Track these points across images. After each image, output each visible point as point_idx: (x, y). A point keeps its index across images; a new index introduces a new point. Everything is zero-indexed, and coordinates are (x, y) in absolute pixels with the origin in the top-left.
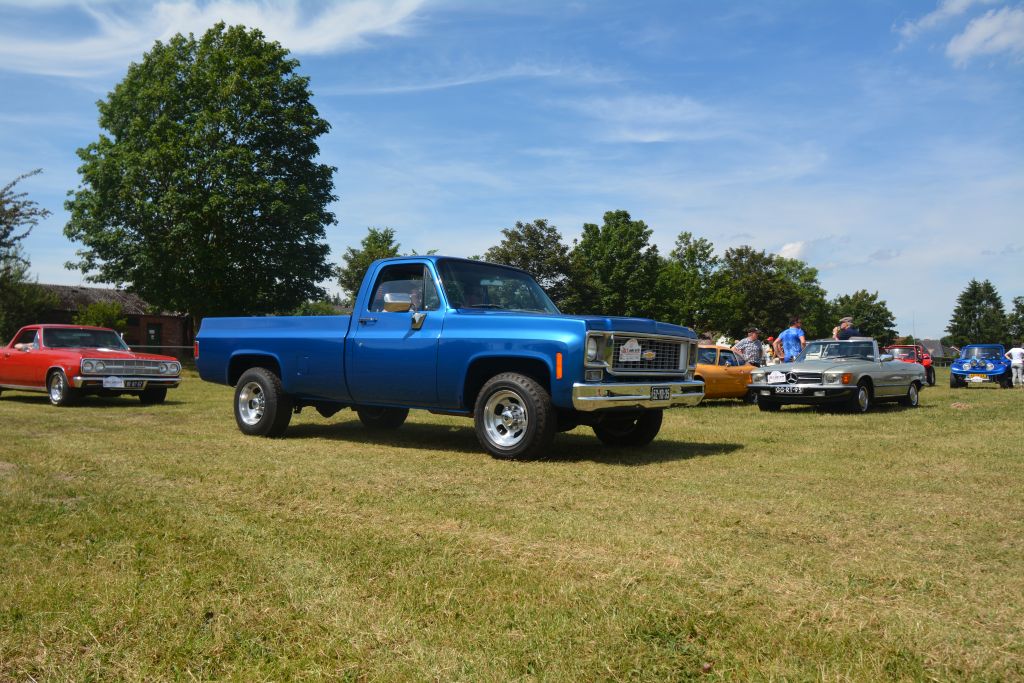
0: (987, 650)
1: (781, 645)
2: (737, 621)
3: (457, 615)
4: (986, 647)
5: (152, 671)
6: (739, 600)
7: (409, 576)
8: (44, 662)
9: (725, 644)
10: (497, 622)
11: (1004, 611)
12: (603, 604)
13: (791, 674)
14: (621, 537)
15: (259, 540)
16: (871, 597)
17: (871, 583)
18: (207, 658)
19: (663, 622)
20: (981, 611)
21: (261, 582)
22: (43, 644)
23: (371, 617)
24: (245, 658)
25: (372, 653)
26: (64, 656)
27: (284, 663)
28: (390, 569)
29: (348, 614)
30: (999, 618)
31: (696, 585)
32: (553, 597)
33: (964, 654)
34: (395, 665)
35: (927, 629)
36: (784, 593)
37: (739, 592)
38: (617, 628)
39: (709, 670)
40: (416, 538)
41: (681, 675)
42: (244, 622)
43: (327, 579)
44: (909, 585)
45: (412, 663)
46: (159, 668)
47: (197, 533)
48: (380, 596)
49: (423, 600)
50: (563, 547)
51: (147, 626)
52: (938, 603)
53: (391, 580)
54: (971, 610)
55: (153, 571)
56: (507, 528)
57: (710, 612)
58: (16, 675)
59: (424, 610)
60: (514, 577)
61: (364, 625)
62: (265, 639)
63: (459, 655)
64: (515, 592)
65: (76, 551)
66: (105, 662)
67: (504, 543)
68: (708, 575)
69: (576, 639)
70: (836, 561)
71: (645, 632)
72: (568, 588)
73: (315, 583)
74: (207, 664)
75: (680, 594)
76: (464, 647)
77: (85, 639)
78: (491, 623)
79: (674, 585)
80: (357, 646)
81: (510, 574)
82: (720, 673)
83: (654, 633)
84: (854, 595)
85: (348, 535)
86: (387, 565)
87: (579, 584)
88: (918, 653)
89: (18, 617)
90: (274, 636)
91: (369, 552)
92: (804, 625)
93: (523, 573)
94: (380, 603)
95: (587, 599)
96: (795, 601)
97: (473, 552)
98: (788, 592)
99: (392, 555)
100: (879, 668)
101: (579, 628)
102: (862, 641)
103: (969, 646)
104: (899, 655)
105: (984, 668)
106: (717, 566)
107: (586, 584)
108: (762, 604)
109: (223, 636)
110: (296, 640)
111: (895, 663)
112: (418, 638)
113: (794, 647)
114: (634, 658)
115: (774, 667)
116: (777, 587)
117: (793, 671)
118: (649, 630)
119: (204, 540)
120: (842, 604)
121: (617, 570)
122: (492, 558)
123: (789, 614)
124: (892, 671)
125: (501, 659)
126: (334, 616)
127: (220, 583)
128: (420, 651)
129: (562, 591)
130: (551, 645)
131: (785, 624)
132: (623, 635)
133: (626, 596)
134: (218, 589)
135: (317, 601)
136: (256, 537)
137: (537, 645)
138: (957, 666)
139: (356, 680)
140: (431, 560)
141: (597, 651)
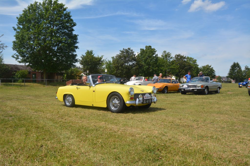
0: (228, 153)
1: (179, 152)
2: (169, 147)
3: (102, 146)
4: (228, 152)
5: (27, 160)
6: (170, 141)
7: (91, 136)
9: (166, 152)
10: (111, 147)
11: (234, 143)
12: (137, 143)
13: (180, 159)
14: (144, 126)
15: (56, 127)
16: (202, 140)
17: (202, 137)
18: (40, 157)
19: (151, 147)
20: (228, 143)
21: (55, 138)
23: (81, 146)
24: (49, 157)
25: (80, 155)
26: (6, 157)
27: (59, 158)
28: (87, 134)
29: (75, 146)
30: (232, 145)
31: (160, 138)
32: (125, 141)
33: (223, 154)
34: (86, 158)
35: (214, 148)
36: (182, 140)
38: (140, 148)
39: (161, 159)
40: (94, 127)
41: (154, 160)
42: (50, 148)
43: (71, 137)
44: (212, 137)
45: (90, 157)
47: (41, 126)
48: (84, 141)
49: (94, 142)
50: (129, 129)
51: (26, 149)
52: (218, 142)
53: (87, 137)
54: (226, 144)
55: (29, 135)
56: (116, 124)
57: (163, 144)
59: (93, 145)
60: (117, 136)
61: (79, 148)
62: (55, 152)
63: (101, 156)
64: (116, 140)
65: (11, 131)
66: (15, 158)
67: (115, 128)
68: (164, 135)
69: (130, 151)
70: (195, 131)
71: (147, 149)
72: (129, 139)
73: (69, 138)
74: (40, 158)
75: (156, 140)
76: (103, 153)
77: (11, 152)
78: (110, 147)
79: (155, 138)
80: (77, 153)
81: (116, 135)
82: (164, 159)
84: (198, 140)
85: (78, 126)
86: (86, 133)
87: (132, 138)
88: (211, 154)
90: (57, 151)
91: (82, 130)
92: (185, 147)
93: (119, 135)
94: (84, 143)
95: (133, 141)
96: (183, 142)
97: (108, 130)
98: (182, 139)
99: (88, 131)
100: (201, 158)
101: (131, 149)
102: (198, 152)
103: (224, 152)
104: (207, 155)
105: (227, 158)
106: (166, 133)
107: (134, 138)
108: (176, 142)
109: (45, 151)
110: (62, 152)
111: (205, 157)
112: (92, 151)
113: (182, 153)
114: (143, 156)
115: (177, 158)
116: (180, 138)
117: (181, 159)
118: (148, 149)
119: (42, 127)
120: (195, 142)
121: (142, 134)
122: (112, 131)
123: (182, 145)
124: (205, 158)
125: (111, 156)
126: (72, 146)
127: (45, 138)
128: (92, 155)
129: (128, 139)
130: (124, 153)
131: (181, 147)
132: (141, 150)
133: (143, 141)
134: (44, 140)
135: (68, 142)
136: (55, 127)
137: (121, 153)
138: (220, 157)
139: (76, 162)
140: (97, 132)
141: (135, 154)
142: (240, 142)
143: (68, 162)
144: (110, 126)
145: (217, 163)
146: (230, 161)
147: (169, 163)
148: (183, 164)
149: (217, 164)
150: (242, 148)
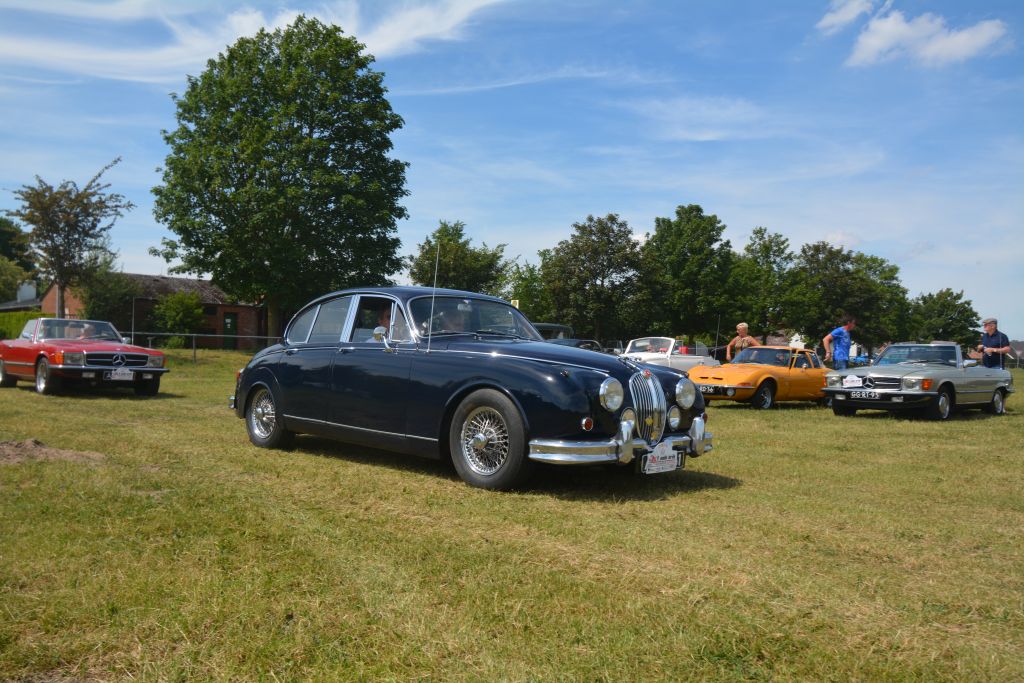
1: (849, 673)
2: (805, 645)
3: (526, 628)
5: (238, 671)
6: (808, 622)
7: (479, 584)
8: (138, 657)
9: (793, 669)
10: (565, 636)
12: (671, 622)
14: (688, 550)
15: (335, 541)
16: (945, 624)
17: (945, 610)
18: (288, 660)
19: (730, 643)
21: (337, 585)
22: (137, 640)
23: (443, 625)
24: (324, 662)
25: (444, 662)
26: (157, 653)
28: (460, 575)
29: (420, 621)
31: (764, 605)
32: (620, 611)
34: (466, 675)
35: (1002, 662)
36: (854, 617)
37: (808, 615)
38: (684, 648)
40: (485, 545)
42: (322, 625)
43: (400, 583)
44: (985, 613)
45: (481, 674)
46: (244, 668)
47: (275, 531)
48: (451, 604)
49: (493, 610)
50: (630, 559)
51: (234, 624)
52: (1014, 635)
53: (461, 587)
55: (236, 569)
56: (574, 537)
57: (778, 635)
58: (114, 669)
59: (492, 621)
60: (582, 590)
61: (436, 633)
62: (342, 644)
63: (528, 669)
64: (582, 606)
65: (164, 546)
66: (195, 660)
67: (572, 554)
68: (777, 594)
69: (643, 657)
70: (910, 584)
71: (712, 653)
72: (635, 603)
73: (390, 588)
74: (289, 666)
75: (747, 614)
76: (532, 660)
77: (176, 636)
78: (559, 636)
79: (741, 604)
80: (429, 655)
81: (577, 586)
83: (721, 655)
85: (419, 538)
86: (457, 571)
87: (646, 600)
89: (114, 611)
90: (351, 640)
91: (439, 558)
92: (874, 652)
93: (591, 585)
94: (451, 611)
95: (654, 614)
96: (865, 627)
97: (541, 561)
98: (858, 616)
99: (462, 561)
101: (646, 646)
102: (934, 673)
106: (786, 586)
107: (652, 599)
108: (831, 628)
109: (303, 638)
110: (372, 645)
112: (489, 649)
113: (864, 676)
114: (700, 680)
116: (848, 610)
118: (715, 651)
119: (281, 538)
120: (914, 632)
121: (685, 586)
122: (559, 568)
123: (859, 640)
126: (407, 622)
127: (299, 584)
128: (490, 662)
129: (629, 606)
131: (855, 651)
132: (689, 656)
133: (693, 614)
134: (297, 590)
135: (391, 606)
136: (331, 537)
140: (502, 569)
141: (664, 671)
144: (548, 544)
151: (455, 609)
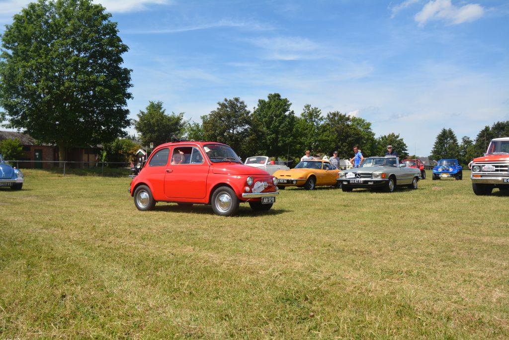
0: (444, 303)
1: (348, 303)
2: (327, 292)
3: (191, 293)
4: (444, 301)
5: (33, 325)
6: (329, 282)
7: (167, 274)
9: (321, 304)
10: (210, 296)
11: (452, 285)
12: (263, 286)
14: (273, 253)
15: (91, 258)
16: (391, 279)
17: (391, 273)
18: (62, 318)
19: (292, 293)
20: (442, 285)
21: (91, 279)
23: (147, 295)
24: (82, 317)
25: (147, 313)
27: (102, 319)
28: (158, 271)
29: (135, 294)
30: (450, 288)
31: (308, 275)
32: (238, 283)
33: (433, 305)
34: (158, 318)
35: (416, 294)
36: (350, 278)
37: (329, 278)
38: (269, 297)
39: (313, 316)
40: (171, 256)
41: (299, 319)
42: (81, 299)
43: (125, 277)
44: (409, 273)
45: (167, 317)
46: (37, 323)
47: (58, 255)
48: (152, 285)
49: (174, 286)
50: (244, 259)
51: (30, 303)
52: (422, 281)
53: (157, 277)
54: (438, 284)
55: (35, 275)
56: (217, 250)
57: (315, 288)
59: (174, 291)
60: (220, 274)
61: (144, 299)
62: (92, 307)
63: (191, 313)
64: (220, 281)
66: (8, 321)
67: (216, 258)
68: (315, 271)
69: (250, 303)
70: (376, 263)
71: (283, 299)
72: (246, 278)
73: (120, 279)
74: (61, 321)
75: (300, 280)
76: (195, 309)
78: (207, 296)
79: (298, 276)
80: (139, 309)
81: (218, 272)
82: (318, 317)
83: (288, 299)
85: (137, 255)
86: (156, 269)
87: (252, 277)
88: (412, 305)
90: (97, 306)
91: (147, 263)
92: (359, 293)
93: (224, 272)
94: (152, 288)
95: (255, 284)
96: (355, 282)
97: (200, 262)
98: (352, 278)
99: (159, 264)
100: (393, 313)
101: (251, 298)
102: (386, 300)
103: (436, 301)
104: (403, 306)
105: (442, 311)
106: (319, 266)
107: (255, 276)
108: (340, 284)
109: (71, 306)
110: (108, 307)
111: (401, 310)
112: (171, 305)
113: (354, 304)
114: (277, 311)
115: (344, 314)
116: (347, 276)
117: (353, 315)
118: (285, 298)
119: (62, 259)
120: (378, 283)
121: (271, 269)
122: (209, 265)
123: (352, 288)
124: (399, 314)
125: (212, 313)
126: (128, 295)
127: (69, 280)
128: (171, 311)
129: (243, 280)
130: (237, 306)
131: (350, 293)
132: (272, 301)
133: (274, 282)
134: (68, 283)
135: (120, 288)
136: (89, 257)
137: (230, 307)
138: (430, 311)
139: (139, 327)
140: (179, 266)
141: (259, 308)
142: (465, 281)
143: (123, 328)
144: (204, 254)
145: (425, 321)
146: (448, 318)
147: (330, 325)
148: (359, 326)
149: (424, 324)
150: (469, 293)
151: (154, 287)
